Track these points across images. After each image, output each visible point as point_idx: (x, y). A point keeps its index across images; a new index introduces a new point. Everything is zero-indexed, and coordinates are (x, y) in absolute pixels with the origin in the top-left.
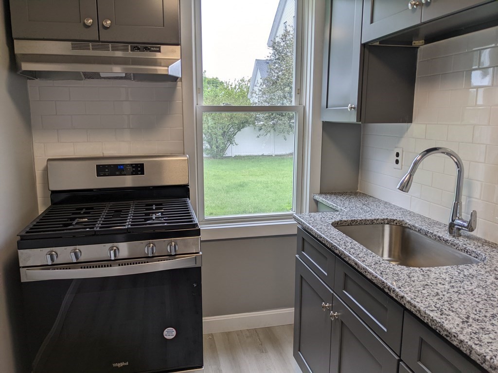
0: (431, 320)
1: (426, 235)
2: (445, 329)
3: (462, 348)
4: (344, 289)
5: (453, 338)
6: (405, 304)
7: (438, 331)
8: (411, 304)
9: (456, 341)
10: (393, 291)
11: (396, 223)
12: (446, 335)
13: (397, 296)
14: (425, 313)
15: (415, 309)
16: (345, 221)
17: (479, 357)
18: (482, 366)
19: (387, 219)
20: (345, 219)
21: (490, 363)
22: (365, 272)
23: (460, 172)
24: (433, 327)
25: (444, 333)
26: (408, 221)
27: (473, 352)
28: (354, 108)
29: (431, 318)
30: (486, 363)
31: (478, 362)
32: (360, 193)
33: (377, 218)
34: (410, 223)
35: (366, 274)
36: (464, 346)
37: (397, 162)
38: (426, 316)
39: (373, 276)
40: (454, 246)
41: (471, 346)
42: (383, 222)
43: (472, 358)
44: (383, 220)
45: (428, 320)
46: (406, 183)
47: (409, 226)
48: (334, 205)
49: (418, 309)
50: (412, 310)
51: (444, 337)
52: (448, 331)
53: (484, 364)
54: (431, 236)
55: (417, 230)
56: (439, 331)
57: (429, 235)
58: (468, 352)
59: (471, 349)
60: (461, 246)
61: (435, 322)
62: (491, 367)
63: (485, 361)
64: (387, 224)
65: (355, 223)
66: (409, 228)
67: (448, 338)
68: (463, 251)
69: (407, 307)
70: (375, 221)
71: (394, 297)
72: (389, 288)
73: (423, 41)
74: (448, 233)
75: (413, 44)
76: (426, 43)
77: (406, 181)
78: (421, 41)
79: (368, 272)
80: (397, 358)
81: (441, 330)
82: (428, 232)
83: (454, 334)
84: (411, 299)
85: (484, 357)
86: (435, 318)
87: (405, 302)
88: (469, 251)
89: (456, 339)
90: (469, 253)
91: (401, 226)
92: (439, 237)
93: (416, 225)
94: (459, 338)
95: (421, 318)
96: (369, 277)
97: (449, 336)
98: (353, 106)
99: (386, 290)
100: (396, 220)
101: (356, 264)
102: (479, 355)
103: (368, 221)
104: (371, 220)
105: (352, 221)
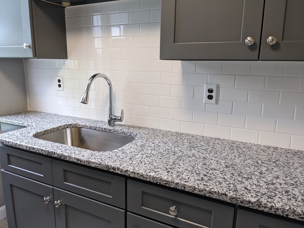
0: (152, 178)
1: (95, 129)
2: (164, 180)
3: (178, 188)
4: (65, 181)
5: (171, 184)
6: (129, 175)
7: (158, 183)
8: (135, 173)
9: (173, 185)
10: (118, 169)
11: (73, 126)
12: (166, 184)
13: (121, 171)
14: (147, 175)
15: (139, 175)
16: (40, 132)
17: (191, 188)
18: (194, 192)
19: (66, 125)
20: (39, 131)
21: (199, 189)
22: (89, 163)
23: (110, 88)
24: (155, 182)
25: (163, 183)
26: (80, 123)
27: (186, 187)
28: (29, 46)
29: (152, 177)
30: (196, 190)
31: (190, 191)
32: (31, 111)
33: (60, 125)
34: (82, 124)
35: (90, 164)
36: (180, 186)
37: (60, 86)
38: (148, 177)
39: (97, 164)
40: (116, 132)
41: (184, 184)
42: (64, 127)
43: (186, 190)
44: (64, 126)
45: (150, 179)
46: (86, 99)
47: (82, 126)
48: (19, 122)
49: (141, 174)
50: (136, 176)
51: (164, 186)
52: (166, 181)
53: (195, 191)
54: (99, 129)
55: (89, 128)
56: (160, 183)
57: (97, 129)
58: (183, 188)
59: (184, 186)
60: (120, 131)
61: (156, 178)
62: (199, 191)
63: (195, 189)
64: (67, 128)
65: (47, 132)
66: (82, 127)
67: (167, 185)
68: (122, 134)
69: (131, 176)
70: (59, 128)
71: (119, 173)
72: (114, 168)
73: (69, 3)
74: (109, 126)
75: (63, 5)
76: (71, 5)
77: (85, 98)
78: (68, 3)
79: (92, 163)
80: (124, 211)
81: (161, 182)
82: (97, 127)
83: (171, 181)
84: (133, 170)
85: (194, 187)
86: (154, 176)
87: (130, 173)
88: (125, 133)
89: (173, 184)
90: (125, 134)
91: (76, 127)
92: (105, 129)
93: (87, 125)
94: (175, 182)
95: (145, 179)
96: (93, 165)
97: (168, 183)
98: (28, 45)
99: (111, 170)
100: (72, 124)
101: (78, 160)
102: (191, 187)
103: (55, 128)
104: (57, 127)
105: (45, 131)
